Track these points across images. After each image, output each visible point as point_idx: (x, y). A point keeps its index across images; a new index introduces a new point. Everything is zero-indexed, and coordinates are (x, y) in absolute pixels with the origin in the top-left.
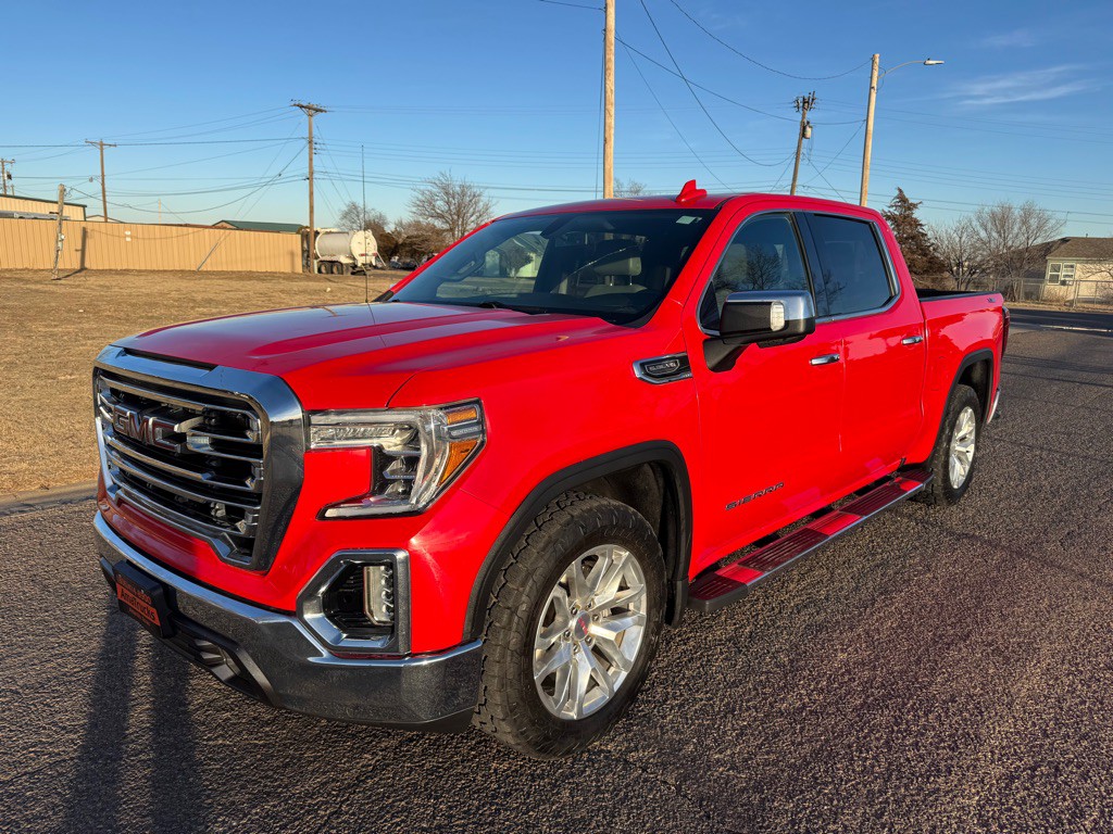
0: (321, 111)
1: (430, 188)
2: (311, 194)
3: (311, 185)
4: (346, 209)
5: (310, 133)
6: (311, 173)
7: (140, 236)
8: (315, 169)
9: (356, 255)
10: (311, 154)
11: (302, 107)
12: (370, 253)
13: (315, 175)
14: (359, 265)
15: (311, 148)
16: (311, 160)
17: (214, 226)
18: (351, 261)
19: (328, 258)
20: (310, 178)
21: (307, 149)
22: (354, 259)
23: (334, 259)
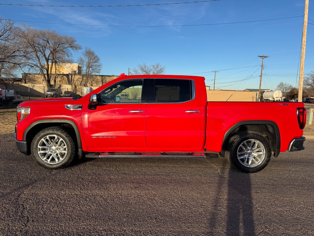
0: (267, 57)
1: (306, 76)
2: (261, 80)
3: (261, 78)
4: (279, 84)
5: (262, 63)
6: (261, 75)
7: (213, 93)
8: (263, 73)
9: (275, 98)
10: (262, 69)
11: (260, 57)
12: (279, 97)
13: (262, 75)
14: (275, 100)
15: (262, 68)
16: (262, 71)
17: (244, 91)
18: (273, 99)
19: (266, 99)
20: (261, 76)
21: (261, 68)
22: (274, 99)
23: (268, 99)
